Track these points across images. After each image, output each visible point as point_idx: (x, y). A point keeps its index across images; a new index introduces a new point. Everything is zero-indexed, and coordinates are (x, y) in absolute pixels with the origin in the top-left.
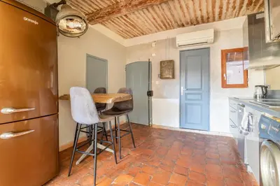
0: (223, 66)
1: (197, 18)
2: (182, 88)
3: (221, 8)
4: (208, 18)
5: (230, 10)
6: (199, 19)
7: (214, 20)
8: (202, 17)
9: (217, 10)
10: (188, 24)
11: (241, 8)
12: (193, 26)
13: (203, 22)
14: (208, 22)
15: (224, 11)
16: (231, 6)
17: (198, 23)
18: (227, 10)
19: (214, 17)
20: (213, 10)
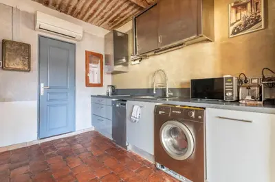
0: (87, 67)
1: (69, 5)
2: (42, 85)
3: (95, 11)
4: (79, 13)
5: (99, 17)
6: (71, 9)
7: (82, 19)
8: (75, 8)
9: (91, 11)
10: (54, 5)
11: (105, 21)
12: (58, 12)
13: (71, 14)
14: (76, 17)
15: (95, 16)
16: (102, 14)
17: (66, 12)
18: (97, 16)
19: (84, 16)
20: (88, 8)
